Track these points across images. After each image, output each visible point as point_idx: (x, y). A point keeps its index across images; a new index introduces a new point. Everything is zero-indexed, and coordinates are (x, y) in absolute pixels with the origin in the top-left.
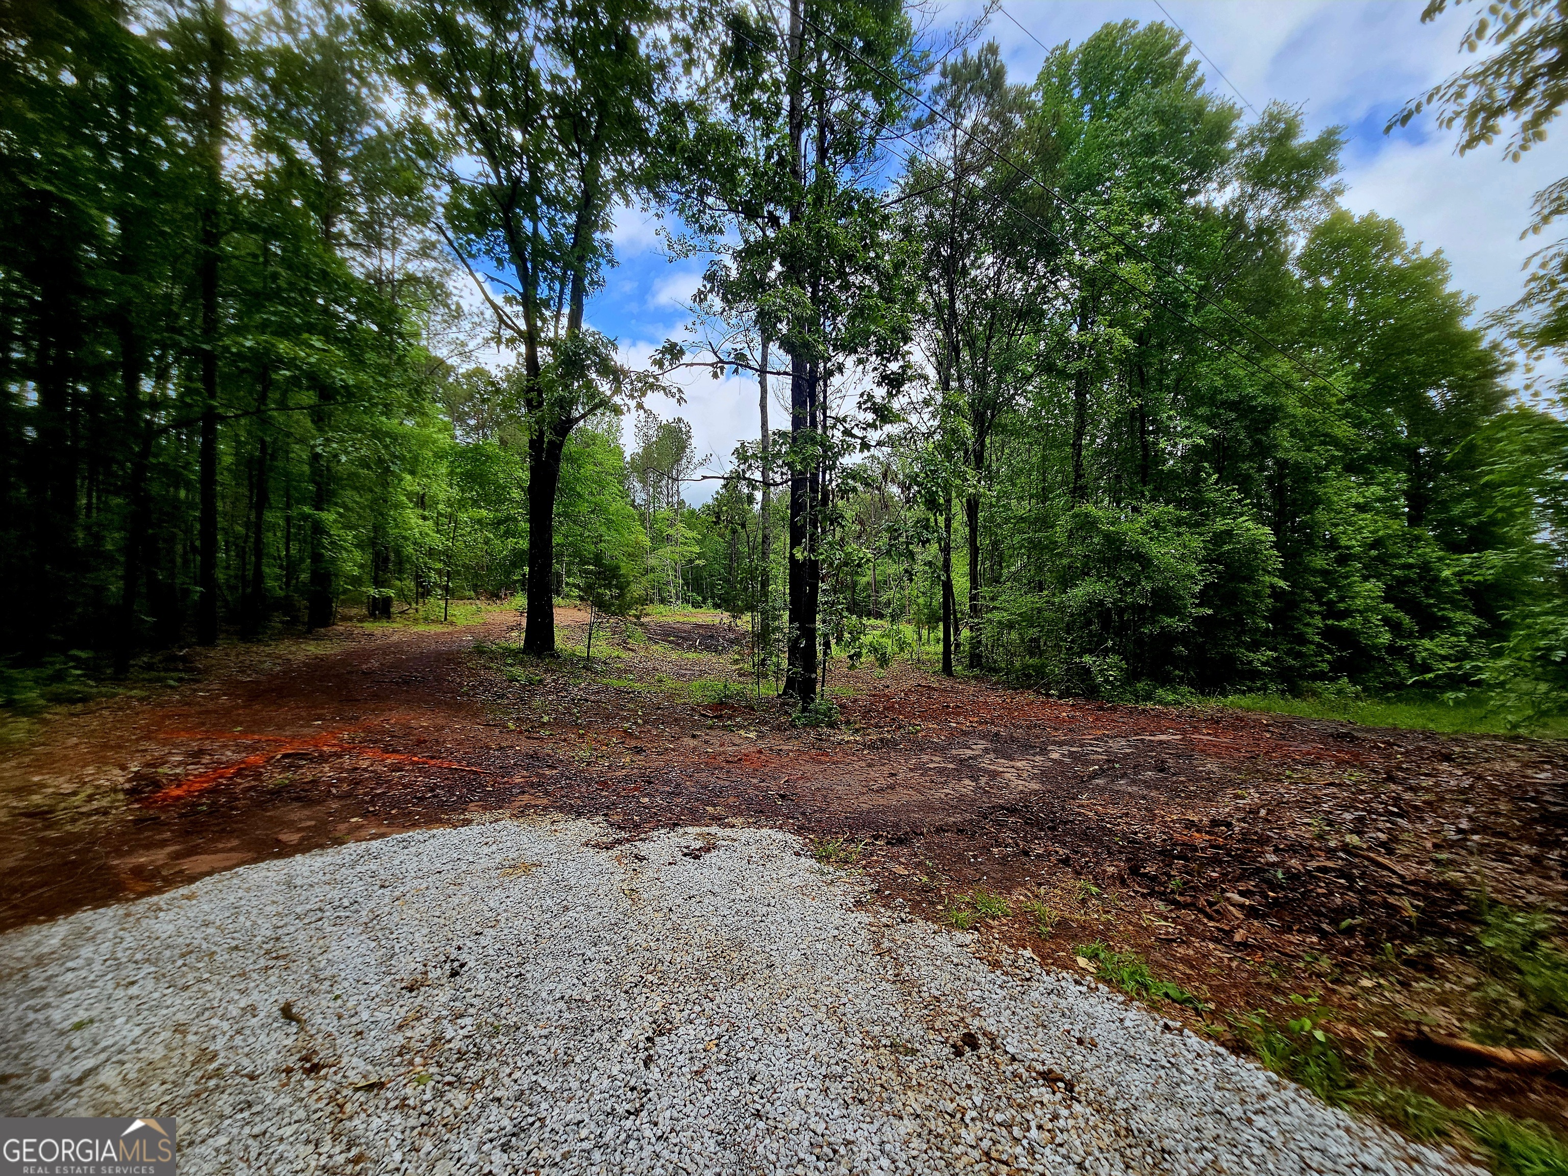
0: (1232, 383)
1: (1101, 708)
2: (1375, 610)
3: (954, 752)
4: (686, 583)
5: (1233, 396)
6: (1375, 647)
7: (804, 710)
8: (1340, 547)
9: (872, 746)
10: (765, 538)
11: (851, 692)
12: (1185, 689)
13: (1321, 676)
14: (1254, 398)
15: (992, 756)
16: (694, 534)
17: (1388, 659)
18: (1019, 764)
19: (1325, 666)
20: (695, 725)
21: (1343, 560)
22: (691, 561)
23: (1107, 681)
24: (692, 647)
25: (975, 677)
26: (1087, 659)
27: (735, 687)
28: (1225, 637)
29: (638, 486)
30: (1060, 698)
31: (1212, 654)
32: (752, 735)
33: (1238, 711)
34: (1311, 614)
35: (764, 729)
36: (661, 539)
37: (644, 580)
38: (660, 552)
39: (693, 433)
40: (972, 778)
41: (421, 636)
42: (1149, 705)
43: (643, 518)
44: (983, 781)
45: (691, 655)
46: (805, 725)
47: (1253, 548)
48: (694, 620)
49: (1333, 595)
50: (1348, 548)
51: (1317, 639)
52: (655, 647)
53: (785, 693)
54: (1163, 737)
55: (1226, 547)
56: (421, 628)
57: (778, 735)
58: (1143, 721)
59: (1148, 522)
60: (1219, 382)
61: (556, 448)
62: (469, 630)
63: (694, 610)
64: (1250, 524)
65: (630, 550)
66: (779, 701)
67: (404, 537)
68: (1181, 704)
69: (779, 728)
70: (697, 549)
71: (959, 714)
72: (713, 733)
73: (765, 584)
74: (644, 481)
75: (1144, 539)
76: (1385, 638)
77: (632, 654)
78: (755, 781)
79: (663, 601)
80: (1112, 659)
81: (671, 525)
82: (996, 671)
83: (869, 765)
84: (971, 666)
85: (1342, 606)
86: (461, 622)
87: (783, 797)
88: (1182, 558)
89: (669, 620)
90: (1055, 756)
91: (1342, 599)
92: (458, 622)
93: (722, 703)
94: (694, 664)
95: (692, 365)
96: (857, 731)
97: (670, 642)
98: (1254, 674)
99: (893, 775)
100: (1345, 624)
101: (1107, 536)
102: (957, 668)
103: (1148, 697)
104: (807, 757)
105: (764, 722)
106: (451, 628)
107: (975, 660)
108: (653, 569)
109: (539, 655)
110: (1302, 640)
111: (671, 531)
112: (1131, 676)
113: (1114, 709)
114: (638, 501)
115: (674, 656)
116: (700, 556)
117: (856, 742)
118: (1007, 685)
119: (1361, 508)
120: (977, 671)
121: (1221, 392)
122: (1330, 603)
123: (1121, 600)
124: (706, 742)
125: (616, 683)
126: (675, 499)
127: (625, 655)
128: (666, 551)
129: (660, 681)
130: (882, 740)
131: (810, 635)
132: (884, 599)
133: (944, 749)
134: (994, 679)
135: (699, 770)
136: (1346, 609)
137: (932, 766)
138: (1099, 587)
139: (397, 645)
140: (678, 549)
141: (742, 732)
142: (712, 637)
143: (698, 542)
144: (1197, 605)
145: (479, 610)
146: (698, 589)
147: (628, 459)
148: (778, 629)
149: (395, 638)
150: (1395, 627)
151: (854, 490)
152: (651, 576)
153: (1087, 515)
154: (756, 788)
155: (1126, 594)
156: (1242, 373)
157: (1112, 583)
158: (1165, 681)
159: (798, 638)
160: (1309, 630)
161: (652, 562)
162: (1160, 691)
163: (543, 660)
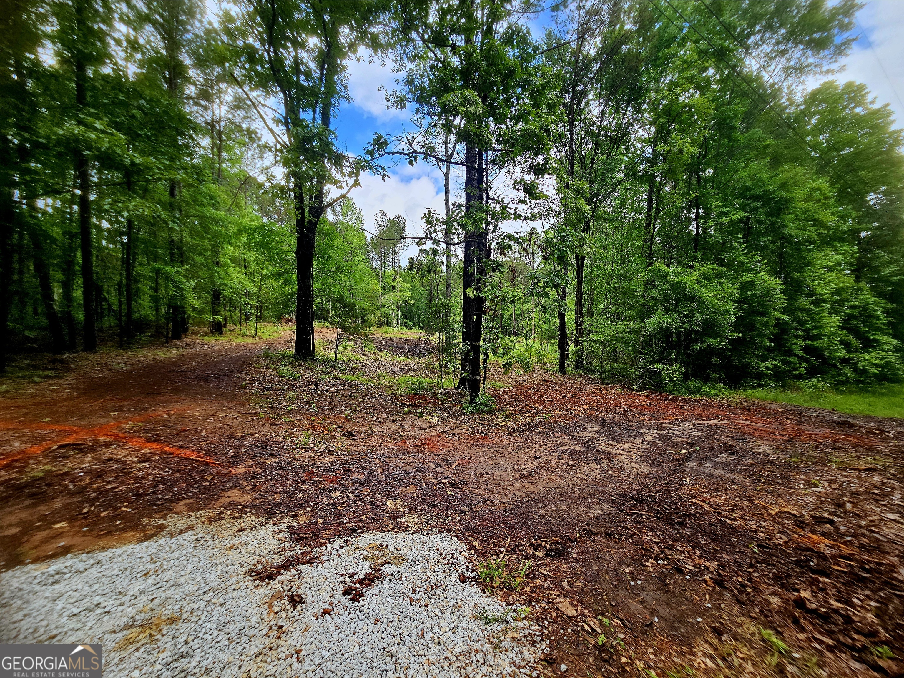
0: (758, 182)
1: (666, 399)
2: (835, 334)
3: (577, 434)
4: (403, 314)
5: (759, 191)
6: (834, 358)
7: (472, 401)
8: (817, 294)
9: (519, 430)
10: (448, 285)
11: (502, 385)
12: (719, 386)
13: (800, 377)
14: (774, 192)
15: (604, 438)
16: (407, 285)
17: (840, 366)
18: (626, 446)
19: (803, 371)
20: (397, 412)
21: (817, 303)
22: (406, 301)
23: (671, 381)
24: (403, 354)
25: (580, 375)
26: (658, 366)
27: (426, 381)
28: (746, 352)
29: (375, 256)
30: (638, 391)
31: (736, 363)
32: (435, 420)
33: (756, 400)
34: (797, 337)
35: (444, 415)
36: (388, 288)
37: (377, 313)
38: (387, 296)
39: (407, 224)
40: (598, 461)
41: (237, 346)
42: (699, 397)
43: (378, 276)
44: (605, 462)
45: (403, 359)
46: (472, 413)
47: (767, 294)
48: (406, 336)
49: (809, 325)
50: (821, 295)
51: (801, 353)
52: (381, 353)
53: (459, 387)
54: (716, 422)
55: (750, 293)
56: (239, 341)
57: (453, 420)
58: (698, 409)
59: (700, 276)
60: (749, 183)
61: (313, 225)
62: (269, 342)
63: (407, 330)
64: (767, 277)
65: (369, 294)
66: (456, 392)
67: (224, 284)
68: (718, 396)
69: (454, 415)
70: (409, 294)
71: (574, 402)
72: (408, 418)
73: (447, 315)
74: (378, 254)
75: (697, 287)
76: (842, 353)
77: (365, 358)
78: (432, 466)
79: (389, 325)
80: (676, 366)
81: (394, 280)
82: (593, 371)
83: (519, 448)
84: (577, 368)
85: (815, 332)
86: (266, 337)
87: (453, 485)
88: (723, 300)
89: (391, 336)
90: (649, 438)
91: (815, 327)
92: (264, 337)
93: (416, 394)
94: (404, 364)
95: (394, 154)
96: (508, 416)
97: (390, 350)
98: (759, 375)
99: (537, 458)
100: (817, 343)
101: (672, 285)
102: (568, 369)
103: (697, 392)
104: (472, 441)
105: (443, 410)
106: (258, 340)
107: (579, 364)
108: (383, 306)
109: (304, 359)
110: (790, 353)
111: (394, 283)
112: (686, 377)
113: (675, 399)
114: (375, 266)
115: (392, 359)
116: (411, 298)
117: (508, 426)
118: (602, 381)
119: (830, 269)
120: (580, 371)
121: (750, 189)
122: (807, 330)
123: (681, 327)
124: (402, 426)
125: (350, 378)
126: (397, 265)
127: (361, 359)
128: (391, 295)
129: (379, 377)
130: (525, 425)
131: (476, 349)
132: (520, 325)
133: (569, 432)
134: (592, 377)
135: (391, 455)
136: (818, 334)
137: (564, 448)
138: (666, 318)
139: (219, 351)
140: (398, 294)
141: (428, 418)
142: (416, 347)
143: (411, 290)
144: (732, 331)
145: (279, 330)
146: (411, 319)
147: (369, 240)
148: (455, 344)
149: (220, 347)
150: (847, 345)
151: (510, 247)
152: (382, 310)
153: (659, 271)
154: (434, 474)
155: (684, 323)
156: (765, 175)
157: (676, 316)
158: (707, 380)
159: (468, 352)
160: (797, 348)
161: (382, 301)
162: (705, 388)
163: (306, 362)
